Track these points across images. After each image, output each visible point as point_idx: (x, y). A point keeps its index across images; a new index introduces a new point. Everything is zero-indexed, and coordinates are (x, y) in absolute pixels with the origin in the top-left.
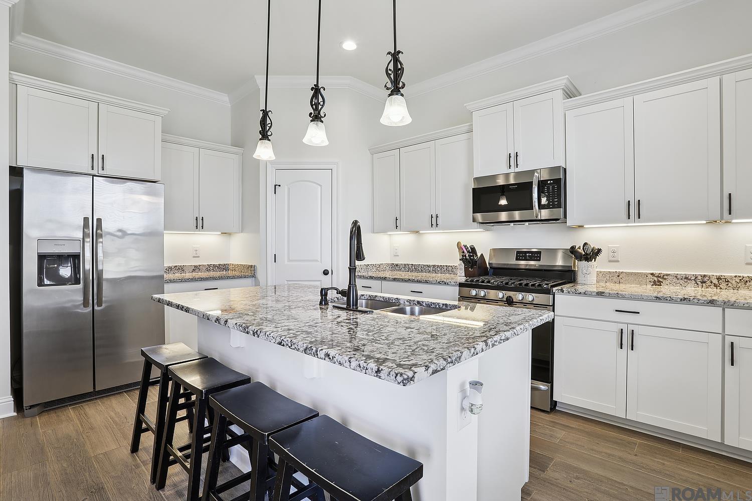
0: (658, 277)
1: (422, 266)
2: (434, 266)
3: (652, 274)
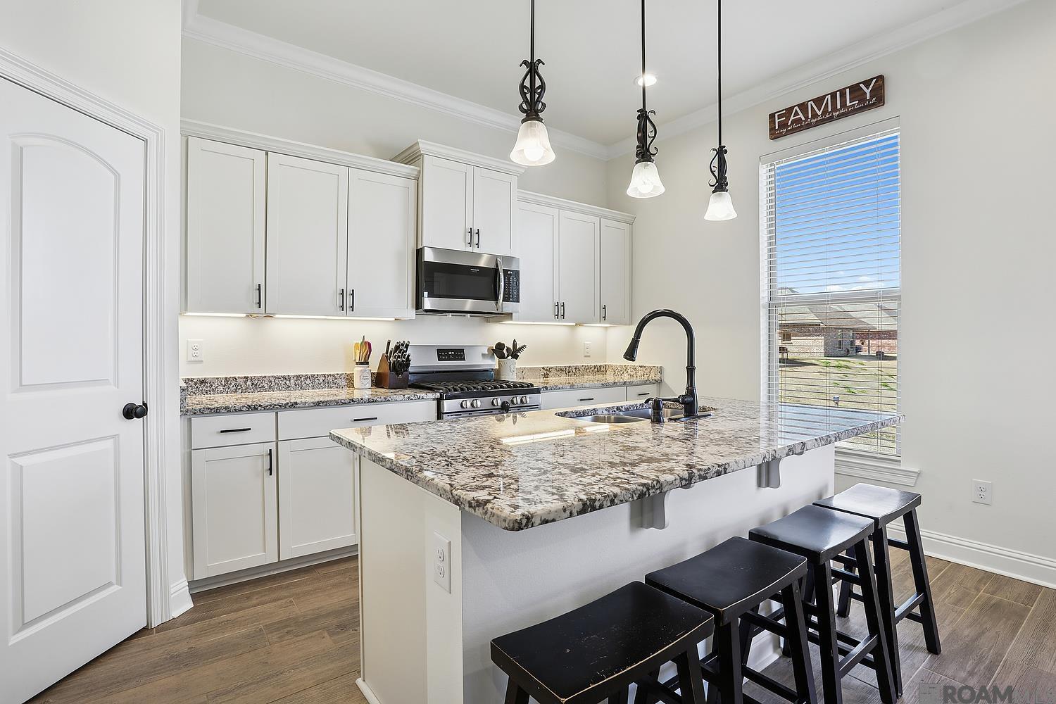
0: (547, 370)
1: (272, 379)
2: (298, 377)
3: (543, 368)
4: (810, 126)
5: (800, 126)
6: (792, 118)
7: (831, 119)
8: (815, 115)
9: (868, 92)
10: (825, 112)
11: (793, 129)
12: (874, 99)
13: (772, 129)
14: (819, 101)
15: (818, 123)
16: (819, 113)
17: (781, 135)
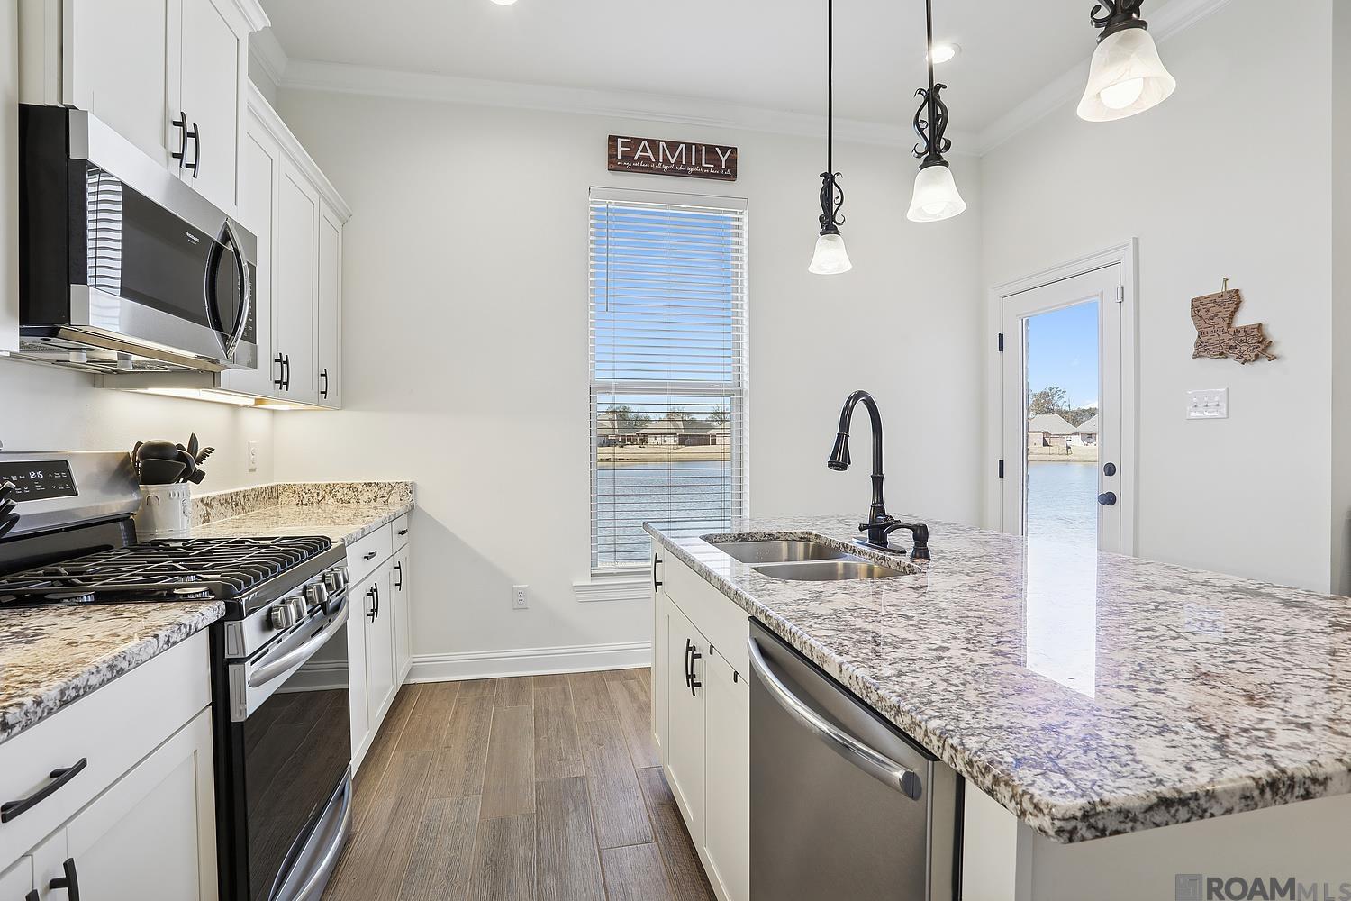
4: (660, 172)
5: (648, 168)
6: (639, 153)
7: (684, 174)
8: (666, 161)
9: (724, 160)
10: (678, 162)
11: (639, 167)
12: (729, 171)
13: (612, 157)
14: (673, 146)
15: (671, 173)
16: (672, 161)
17: (623, 169)
